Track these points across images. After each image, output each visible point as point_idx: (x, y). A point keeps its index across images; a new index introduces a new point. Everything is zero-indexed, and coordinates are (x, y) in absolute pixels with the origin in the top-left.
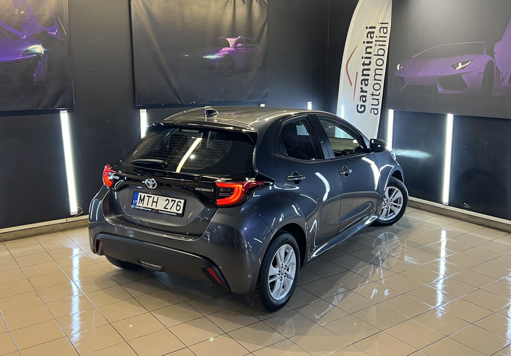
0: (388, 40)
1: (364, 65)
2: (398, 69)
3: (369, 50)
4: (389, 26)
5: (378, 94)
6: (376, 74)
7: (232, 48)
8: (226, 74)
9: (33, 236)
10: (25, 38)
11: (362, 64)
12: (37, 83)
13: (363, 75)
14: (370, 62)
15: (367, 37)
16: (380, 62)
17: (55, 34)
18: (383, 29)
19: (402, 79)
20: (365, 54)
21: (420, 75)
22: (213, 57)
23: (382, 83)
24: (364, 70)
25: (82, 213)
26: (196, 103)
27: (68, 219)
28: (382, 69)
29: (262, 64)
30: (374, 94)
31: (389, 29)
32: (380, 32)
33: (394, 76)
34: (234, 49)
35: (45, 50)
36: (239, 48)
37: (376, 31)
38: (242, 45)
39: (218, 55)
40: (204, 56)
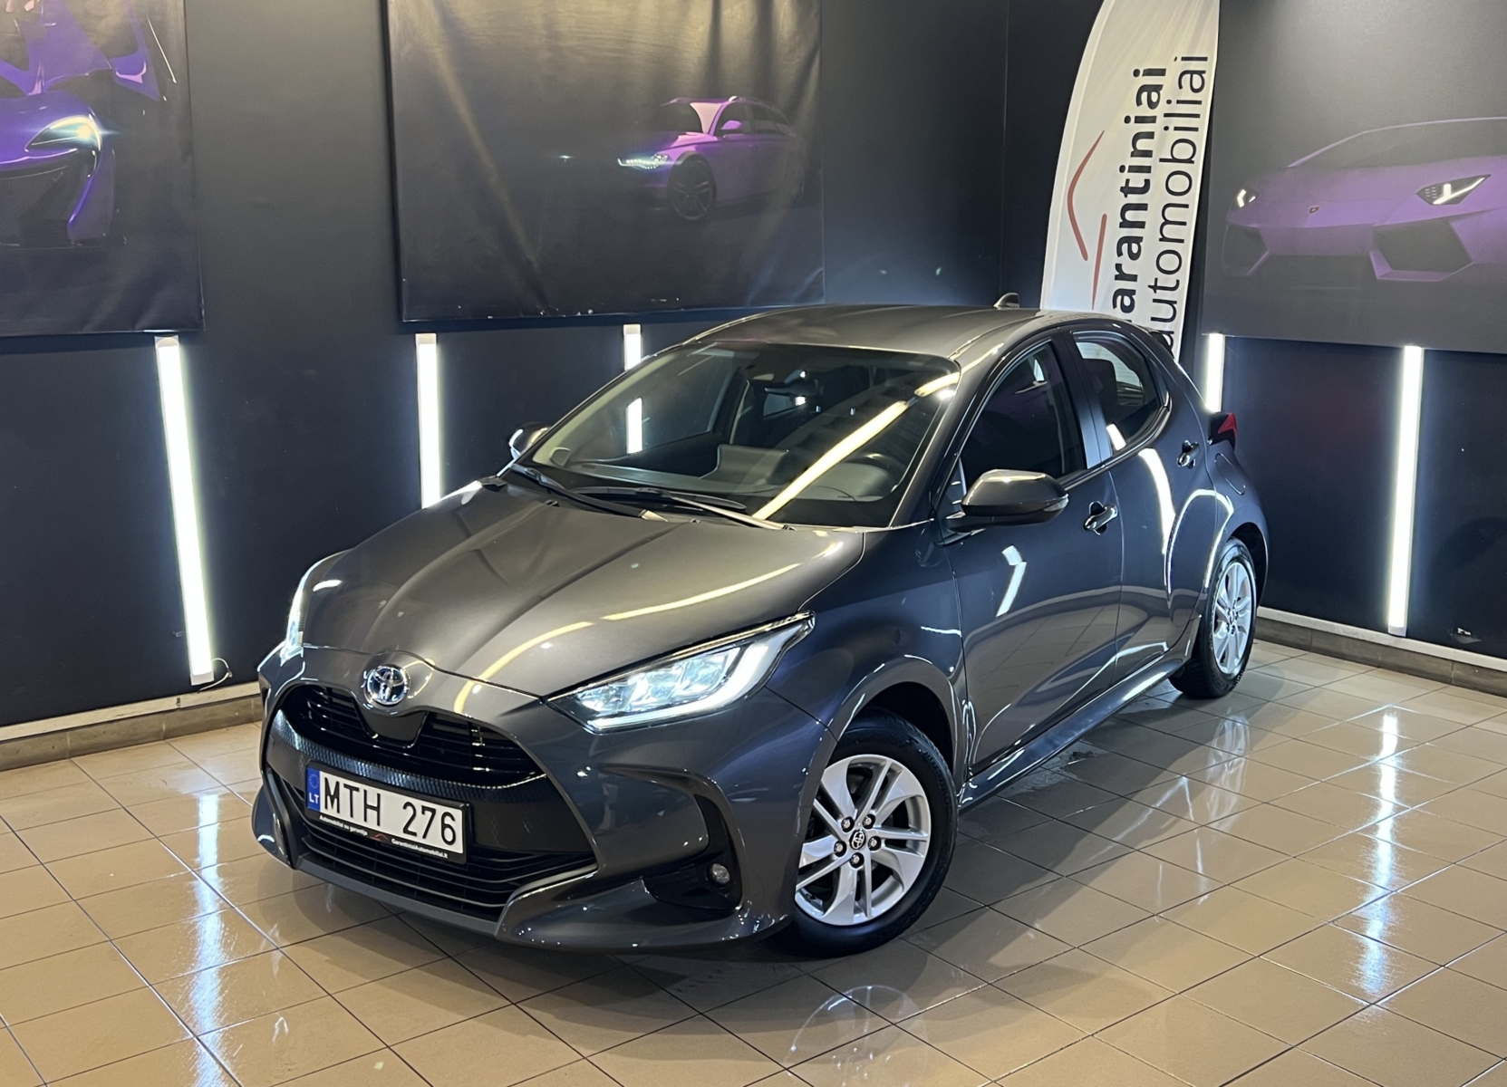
0: (1205, 111)
1: (1126, 190)
2: (1241, 203)
3: (1142, 145)
4: (1210, 68)
5: (1173, 285)
6: (1167, 222)
7: (709, 133)
8: (690, 218)
9: (68, 756)
10: (39, 92)
11: (1122, 189)
12: (80, 245)
13: (1125, 224)
14: (1147, 182)
15: (1139, 102)
16: (1179, 183)
17: (141, 82)
18: (1189, 76)
19: (1255, 236)
20: (1132, 156)
21: (1312, 222)
22: (648, 162)
23: (1186, 251)
24: (1126, 208)
25: (228, 678)
26: (594, 313)
27: (181, 697)
28: (1186, 206)
29: (803, 188)
30: (1159, 284)
31: (1210, 78)
32: (1181, 87)
33: (1227, 228)
34: (715, 139)
35: (106, 132)
36: (731, 136)
37: (1168, 82)
38: (740, 127)
39: (666, 157)
40: (619, 161)
